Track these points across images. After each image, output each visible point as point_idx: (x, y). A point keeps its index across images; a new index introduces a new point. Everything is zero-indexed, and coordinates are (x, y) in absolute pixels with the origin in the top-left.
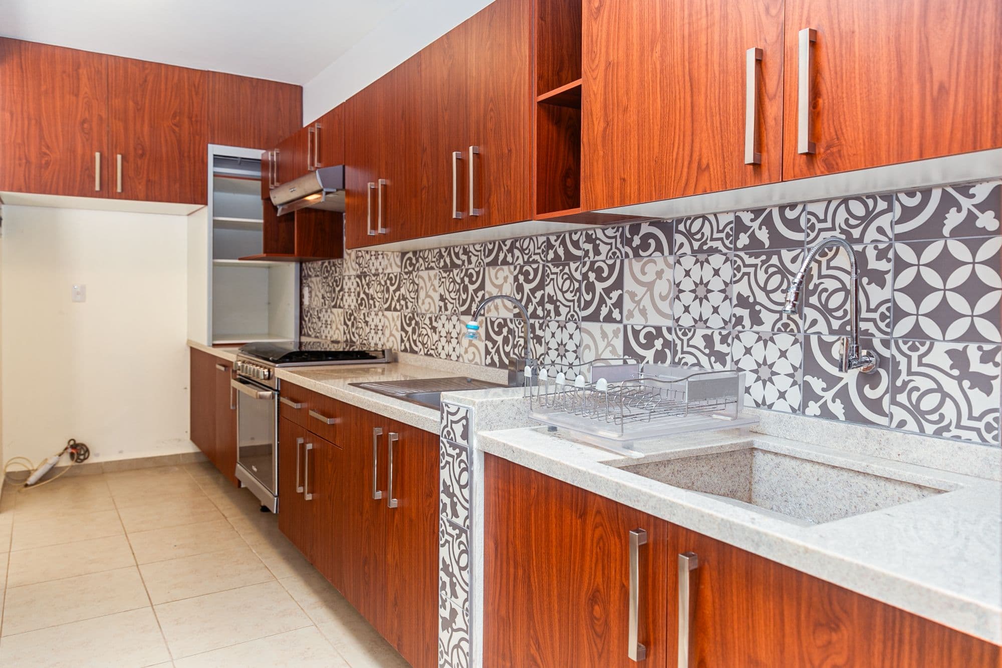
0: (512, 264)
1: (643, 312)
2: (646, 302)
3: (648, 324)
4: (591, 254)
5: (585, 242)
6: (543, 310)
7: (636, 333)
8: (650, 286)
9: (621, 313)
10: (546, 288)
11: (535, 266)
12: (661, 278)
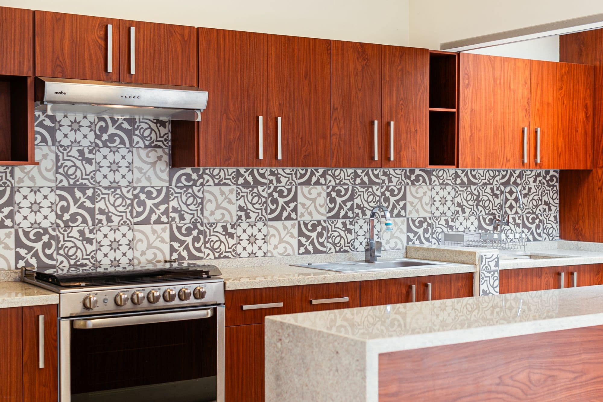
0: (325, 185)
1: (417, 211)
2: (419, 206)
3: (420, 216)
4: (387, 182)
5: (382, 175)
6: (353, 213)
7: (413, 221)
8: (420, 199)
9: (405, 212)
10: (355, 200)
11: (346, 187)
12: (425, 195)
